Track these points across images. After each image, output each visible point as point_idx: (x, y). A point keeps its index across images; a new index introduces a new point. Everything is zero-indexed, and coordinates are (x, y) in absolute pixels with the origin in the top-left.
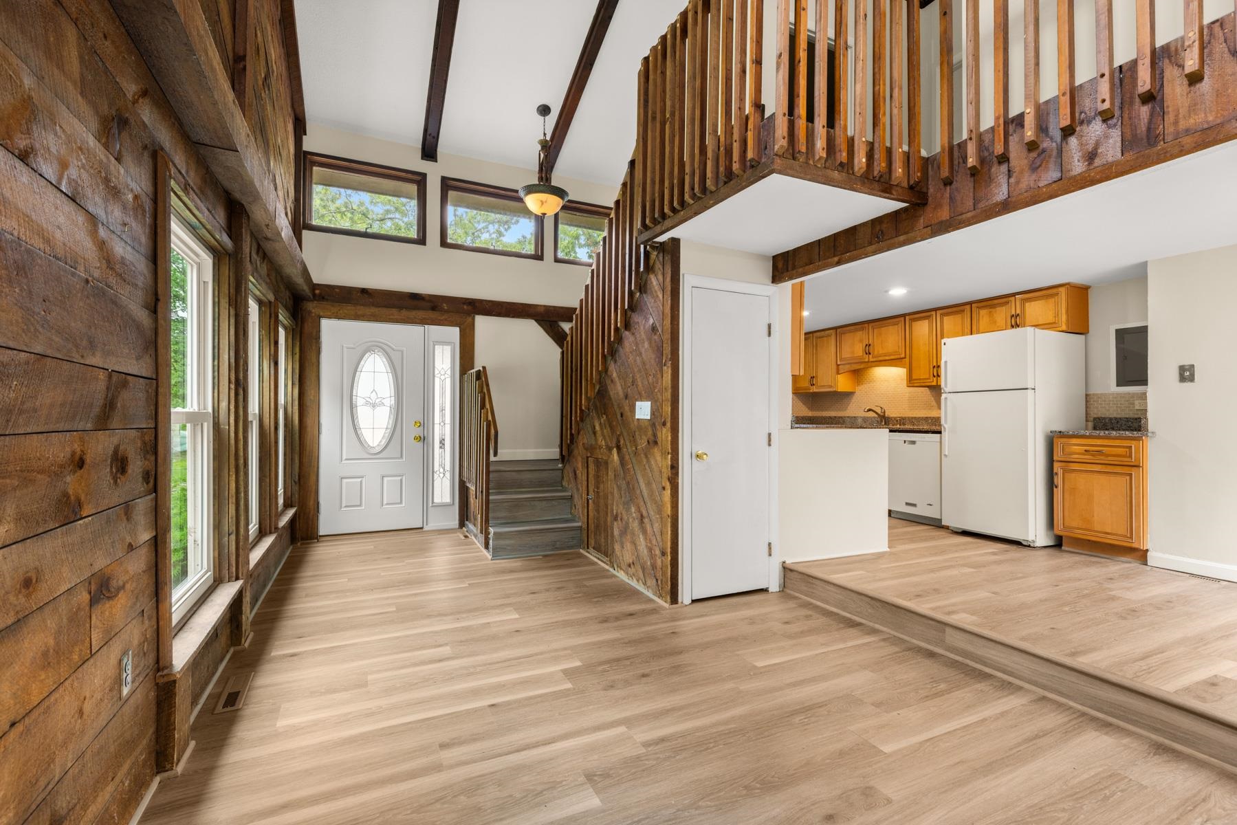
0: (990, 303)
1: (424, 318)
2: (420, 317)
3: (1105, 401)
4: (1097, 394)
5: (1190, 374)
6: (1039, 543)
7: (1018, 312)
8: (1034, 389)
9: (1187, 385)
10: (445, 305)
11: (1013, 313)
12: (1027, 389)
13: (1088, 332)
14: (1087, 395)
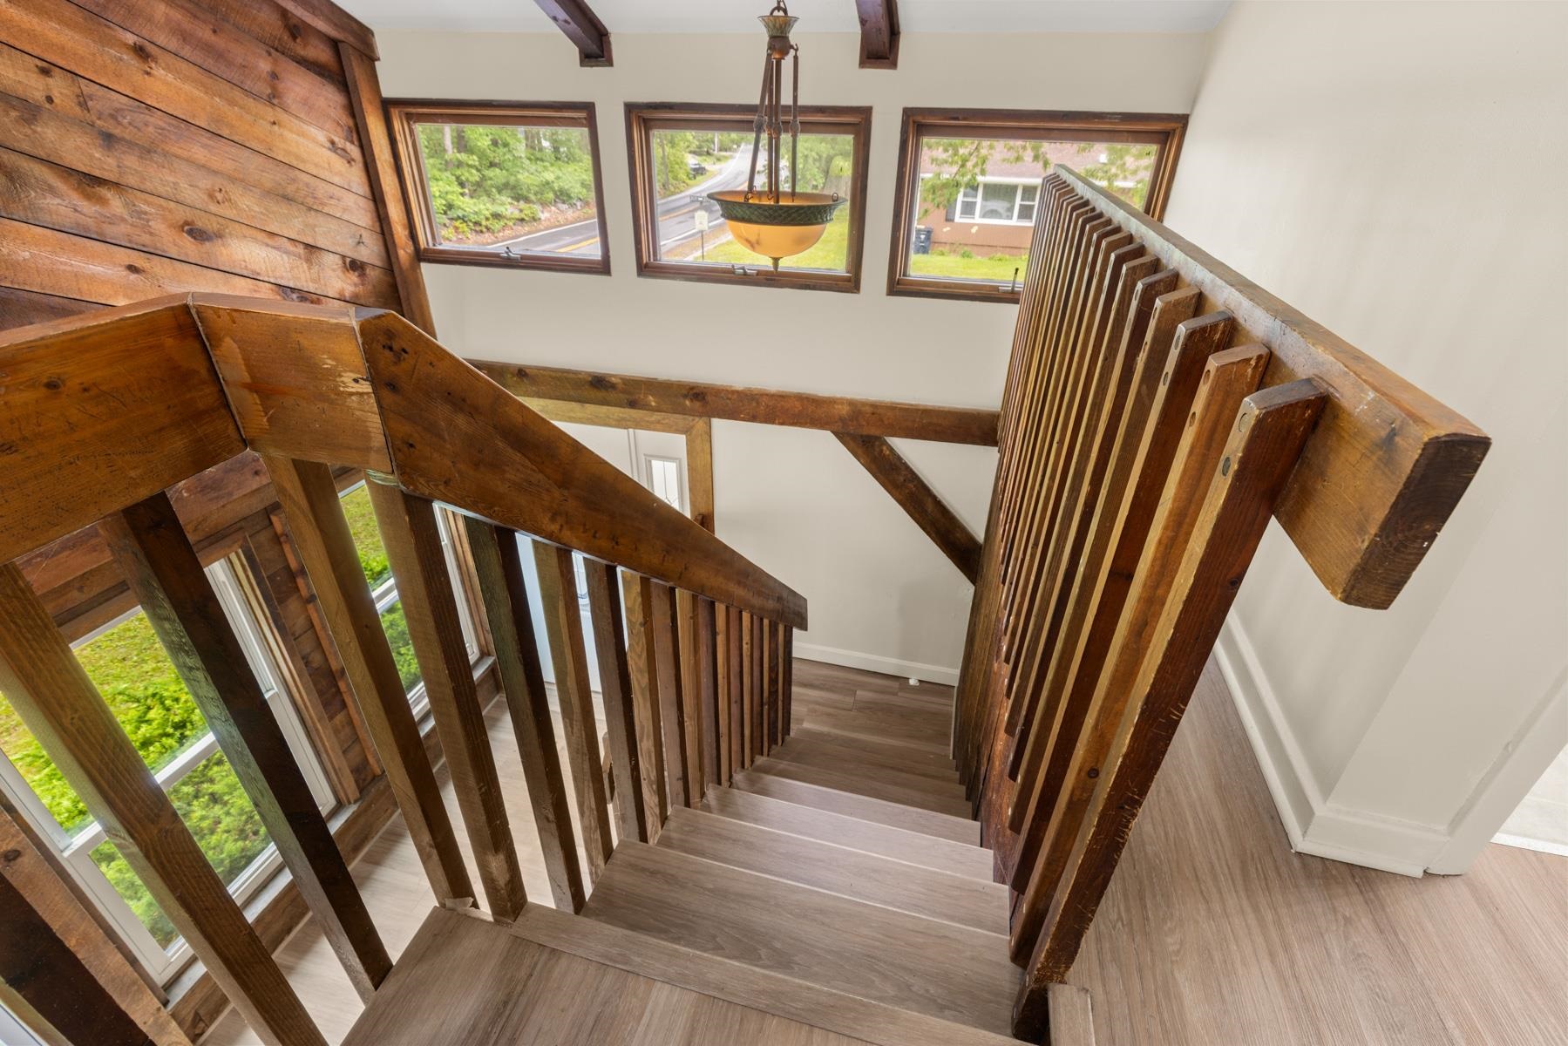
1: (623, 419)
2: (615, 417)
10: (651, 398)
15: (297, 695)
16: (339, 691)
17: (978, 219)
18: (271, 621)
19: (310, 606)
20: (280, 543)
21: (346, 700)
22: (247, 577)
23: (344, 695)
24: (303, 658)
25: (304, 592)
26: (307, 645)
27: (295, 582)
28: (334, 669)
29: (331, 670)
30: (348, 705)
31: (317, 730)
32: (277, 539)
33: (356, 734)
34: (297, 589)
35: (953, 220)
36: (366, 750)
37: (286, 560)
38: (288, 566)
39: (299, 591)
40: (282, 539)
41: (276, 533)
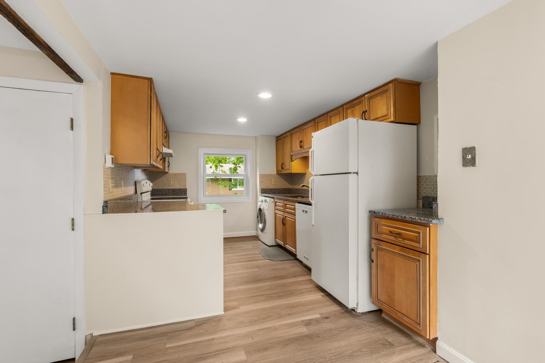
0: (352, 104)
3: (431, 182)
4: (426, 176)
5: (472, 157)
6: (360, 310)
7: (367, 109)
8: (357, 173)
9: (470, 169)
11: (364, 110)
12: (350, 173)
13: (420, 123)
14: (418, 177)
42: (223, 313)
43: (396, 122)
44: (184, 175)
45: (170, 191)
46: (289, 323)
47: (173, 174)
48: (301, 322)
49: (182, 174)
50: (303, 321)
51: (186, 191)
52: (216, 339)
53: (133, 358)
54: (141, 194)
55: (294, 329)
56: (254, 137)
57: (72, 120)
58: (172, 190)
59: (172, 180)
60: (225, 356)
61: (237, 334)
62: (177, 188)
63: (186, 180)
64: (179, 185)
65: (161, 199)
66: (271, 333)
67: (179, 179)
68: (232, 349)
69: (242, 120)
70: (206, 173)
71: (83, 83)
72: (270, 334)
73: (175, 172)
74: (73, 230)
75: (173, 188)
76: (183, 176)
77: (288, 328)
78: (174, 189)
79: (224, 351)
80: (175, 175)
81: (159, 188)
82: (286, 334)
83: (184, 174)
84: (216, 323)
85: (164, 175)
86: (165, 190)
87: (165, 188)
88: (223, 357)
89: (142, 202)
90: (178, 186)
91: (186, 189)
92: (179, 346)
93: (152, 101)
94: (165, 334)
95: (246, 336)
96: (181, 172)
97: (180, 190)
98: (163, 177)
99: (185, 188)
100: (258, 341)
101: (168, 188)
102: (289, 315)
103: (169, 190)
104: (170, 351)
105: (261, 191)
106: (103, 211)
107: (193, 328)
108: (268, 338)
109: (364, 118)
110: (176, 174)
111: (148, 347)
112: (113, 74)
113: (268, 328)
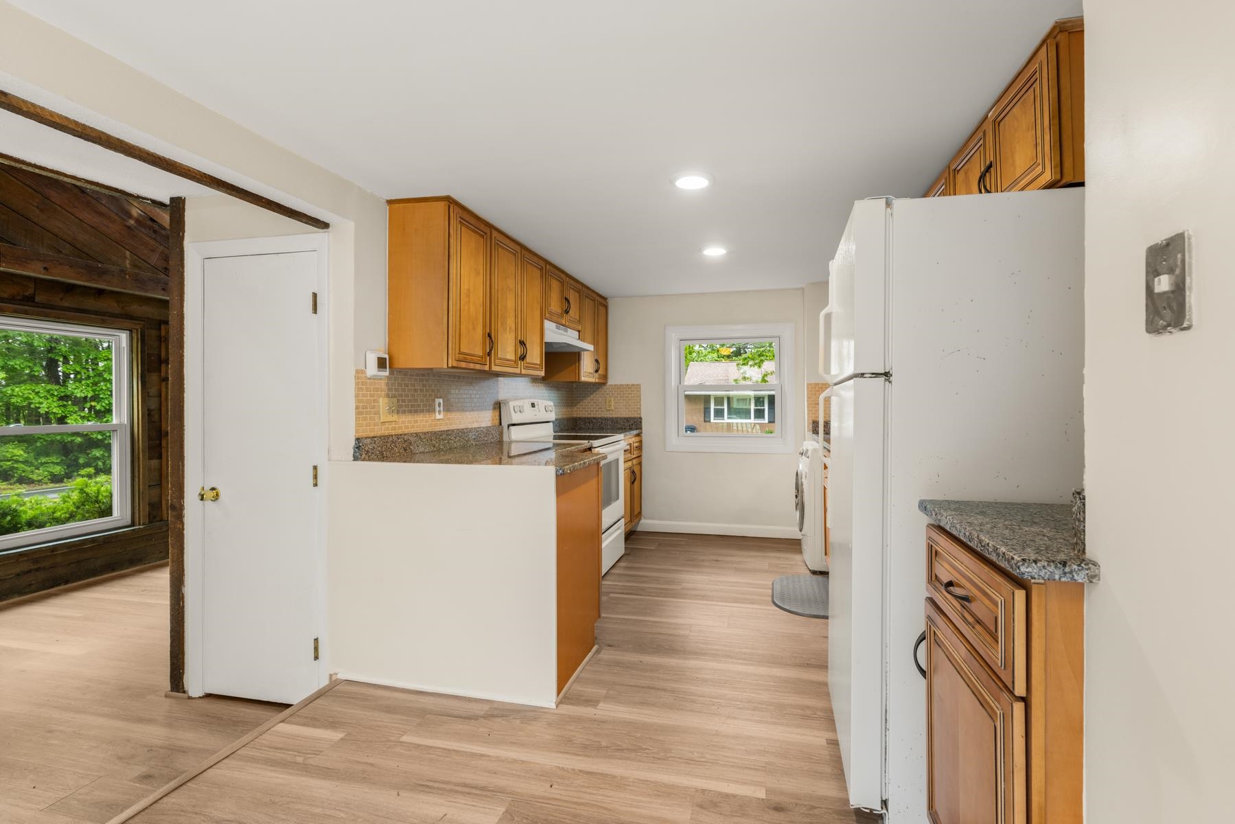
0: (965, 150)
7: (992, 157)
8: (887, 375)
12: (862, 374)
15: (136, 430)
16: (160, 445)
17: (726, 420)
18: (139, 376)
19: (164, 384)
20: (161, 341)
21: (163, 454)
22: (137, 347)
23: (163, 449)
24: (148, 410)
25: (163, 374)
26: (153, 404)
27: (160, 366)
28: (163, 429)
29: (161, 429)
30: (163, 457)
31: (139, 458)
32: (159, 338)
33: (161, 481)
34: (160, 371)
35: (710, 421)
36: (163, 496)
37: (161, 352)
38: (161, 355)
39: (160, 372)
40: (162, 340)
41: (160, 335)
42: (554, 706)
43: (1064, 181)
44: (637, 387)
45: (609, 422)
46: (663, 783)
47: (615, 385)
48: (697, 790)
49: (633, 385)
50: (703, 791)
51: (641, 422)
52: (488, 758)
53: (342, 739)
54: (509, 426)
55: (661, 804)
56: (799, 289)
57: (315, 295)
58: (612, 419)
59: (613, 399)
60: (464, 802)
61: (534, 763)
62: (622, 416)
63: (640, 400)
64: (627, 410)
65: (576, 439)
66: (601, 792)
67: (627, 397)
68: (489, 794)
69: (715, 252)
70: (686, 383)
71: (330, 229)
72: (595, 792)
73: (618, 383)
74: (316, 485)
75: (614, 416)
76: (633, 391)
77: (649, 795)
78: (617, 418)
79: (474, 791)
80: (619, 388)
81: (589, 416)
82: (630, 809)
83: (637, 385)
84: (522, 723)
85: (599, 388)
86: (600, 420)
87: (600, 416)
88: (459, 803)
89: (510, 443)
90: (624, 413)
91: (641, 418)
92: (418, 746)
93: (452, 241)
94: (423, 713)
95: (546, 775)
96: (630, 383)
97: (628, 419)
98: (597, 392)
99: (638, 416)
100: (555, 799)
101: (606, 416)
102: (688, 763)
103: (606, 419)
104: (398, 750)
105: (811, 426)
106: (354, 456)
107: (475, 718)
108: (580, 801)
109: (983, 190)
110: (621, 385)
111: (377, 728)
112: (390, 202)
113: (606, 775)
